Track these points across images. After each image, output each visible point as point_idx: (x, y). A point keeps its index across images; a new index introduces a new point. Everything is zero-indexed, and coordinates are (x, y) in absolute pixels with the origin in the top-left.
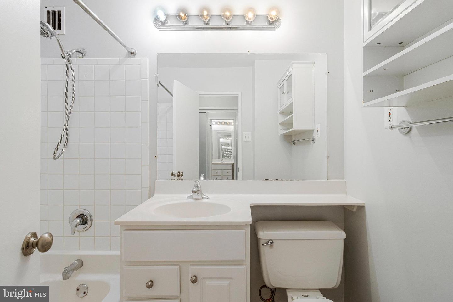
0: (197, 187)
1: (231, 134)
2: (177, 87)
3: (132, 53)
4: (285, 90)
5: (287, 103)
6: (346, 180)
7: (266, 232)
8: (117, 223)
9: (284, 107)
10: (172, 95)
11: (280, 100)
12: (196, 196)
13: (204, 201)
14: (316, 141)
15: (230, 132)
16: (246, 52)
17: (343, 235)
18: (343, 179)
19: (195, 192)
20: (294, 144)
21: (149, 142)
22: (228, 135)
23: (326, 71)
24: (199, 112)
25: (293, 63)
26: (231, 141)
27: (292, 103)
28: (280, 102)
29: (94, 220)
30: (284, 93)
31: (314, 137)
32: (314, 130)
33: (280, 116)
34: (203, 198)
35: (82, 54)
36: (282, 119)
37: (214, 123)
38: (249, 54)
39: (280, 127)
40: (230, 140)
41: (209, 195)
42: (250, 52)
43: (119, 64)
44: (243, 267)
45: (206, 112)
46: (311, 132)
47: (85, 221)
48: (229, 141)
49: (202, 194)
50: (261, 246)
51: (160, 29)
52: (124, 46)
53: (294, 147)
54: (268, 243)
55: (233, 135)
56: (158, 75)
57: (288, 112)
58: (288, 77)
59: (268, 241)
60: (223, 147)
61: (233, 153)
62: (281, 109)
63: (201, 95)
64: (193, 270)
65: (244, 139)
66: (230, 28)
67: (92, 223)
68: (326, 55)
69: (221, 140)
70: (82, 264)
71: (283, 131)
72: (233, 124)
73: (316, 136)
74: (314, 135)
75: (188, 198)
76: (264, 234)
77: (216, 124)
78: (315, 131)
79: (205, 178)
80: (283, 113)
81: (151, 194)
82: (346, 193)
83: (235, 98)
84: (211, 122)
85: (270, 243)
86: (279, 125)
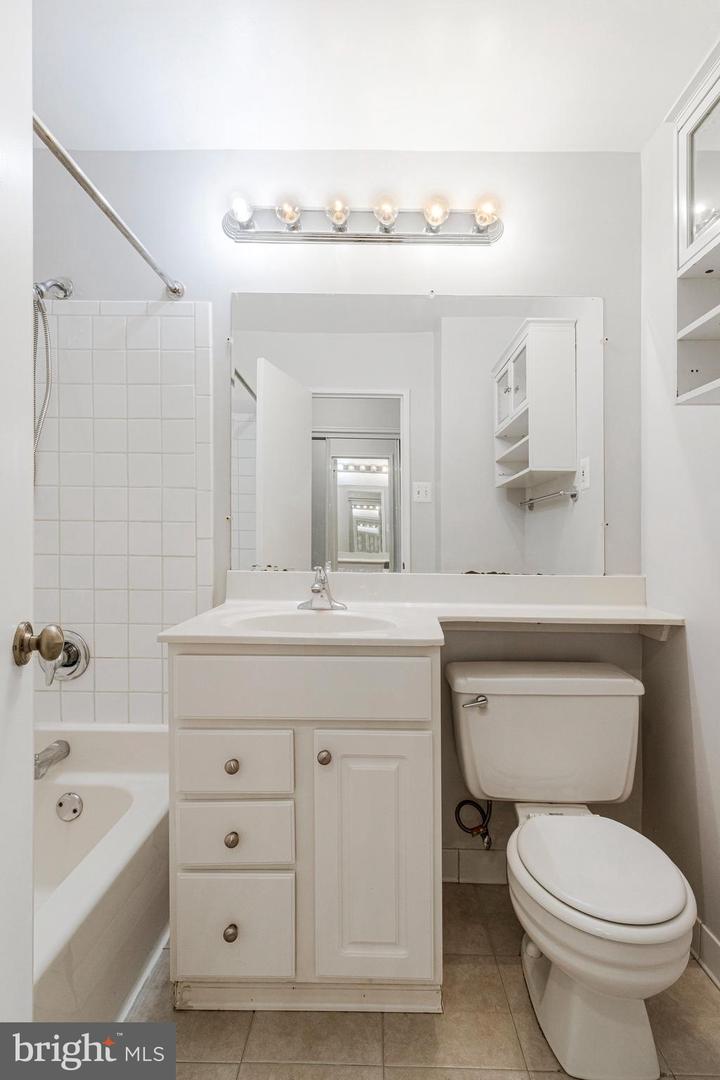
0: (323, 582)
1: (379, 494)
2: (265, 375)
3: (175, 291)
4: (511, 384)
5: (514, 413)
6: (645, 576)
7: (470, 679)
8: (161, 639)
9: (508, 422)
10: (255, 398)
11: (499, 407)
12: (318, 602)
13: (335, 613)
14: (579, 496)
15: (378, 491)
16: (427, 292)
17: (637, 687)
18: (639, 573)
19: (319, 591)
20: (531, 507)
21: (212, 487)
22: (374, 499)
23: (600, 336)
24: (313, 438)
25: (529, 322)
26: (380, 514)
27: (527, 410)
28: (499, 413)
29: (92, 655)
30: (507, 390)
31: (575, 488)
32: (574, 472)
33: (497, 443)
34: (332, 608)
35: (65, 292)
36: (502, 450)
37: (340, 467)
38: (432, 296)
39: (498, 470)
40: (377, 512)
41: (348, 604)
42: (436, 293)
43: (147, 315)
44: (427, 734)
45: (324, 439)
46: (568, 477)
47: (72, 657)
48: (374, 513)
49: (331, 599)
50: (461, 707)
51: (238, 240)
52: (161, 275)
53: (530, 516)
54: (476, 701)
55: (385, 498)
56: (231, 341)
57: (516, 433)
58: (516, 355)
59: (475, 697)
60: (361, 528)
61: (386, 541)
62: (499, 428)
63: (315, 396)
64: (325, 738)
65: (415, 497)
66: (390, 241)
67: (87, 663)
68: (601, 299)
69: (357, 512)
70: (68, 752)
71: (503, 479)
72: (385, 469)
73: (581, 485)
74: (575, 484)
75: (301, 607)
76: (467, 684)
77: (346, 468)
78: (578, 475)
79: (333, 570)
80: (506, 437)
81: (218, 600)
82: (646, 604)
83: (394, 403)
84: (335, 463)
85: (480, 701)
86: (496, 465)
